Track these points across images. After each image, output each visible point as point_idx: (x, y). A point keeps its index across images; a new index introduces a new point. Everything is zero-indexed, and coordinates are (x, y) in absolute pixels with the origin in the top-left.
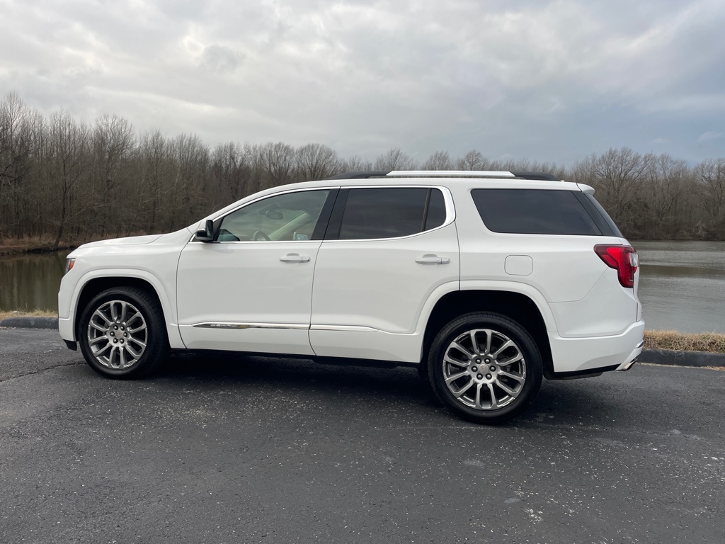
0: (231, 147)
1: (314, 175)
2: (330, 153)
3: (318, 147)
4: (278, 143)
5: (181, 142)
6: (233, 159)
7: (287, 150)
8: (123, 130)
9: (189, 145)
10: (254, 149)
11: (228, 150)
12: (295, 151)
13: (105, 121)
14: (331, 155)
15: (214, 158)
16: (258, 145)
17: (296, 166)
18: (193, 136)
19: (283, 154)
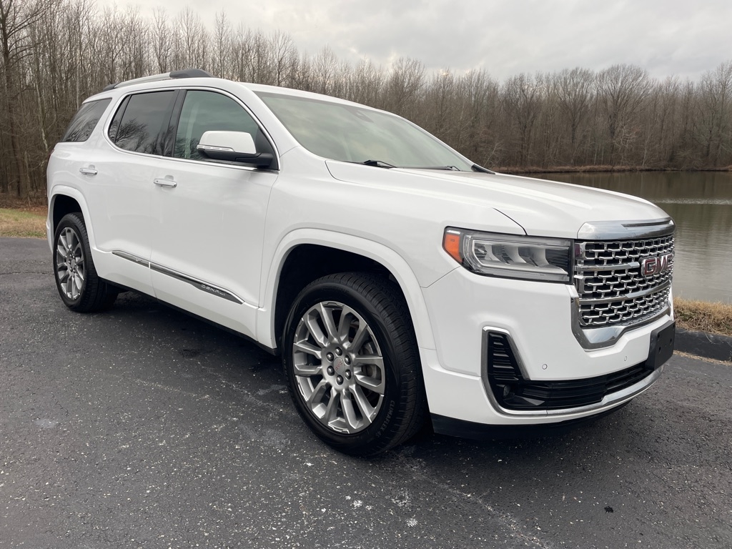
0: (521, 79)
1: (617, 102)
2: (638, 74)
3: (624, 69)
4: (574, 68)
5: (471, 78)
6: (523, 91)
7: (586, 76)
8: (416, 71)
9: (479, 79)
10: (547, 78)
11: (519, 83)
12: (594, 76)
13: (400, 65)
14: (640, 76)
15: (503, 92)
16: (552, 73)
17: (595, 93)
18: (482, 71)
19: (579, 80)
